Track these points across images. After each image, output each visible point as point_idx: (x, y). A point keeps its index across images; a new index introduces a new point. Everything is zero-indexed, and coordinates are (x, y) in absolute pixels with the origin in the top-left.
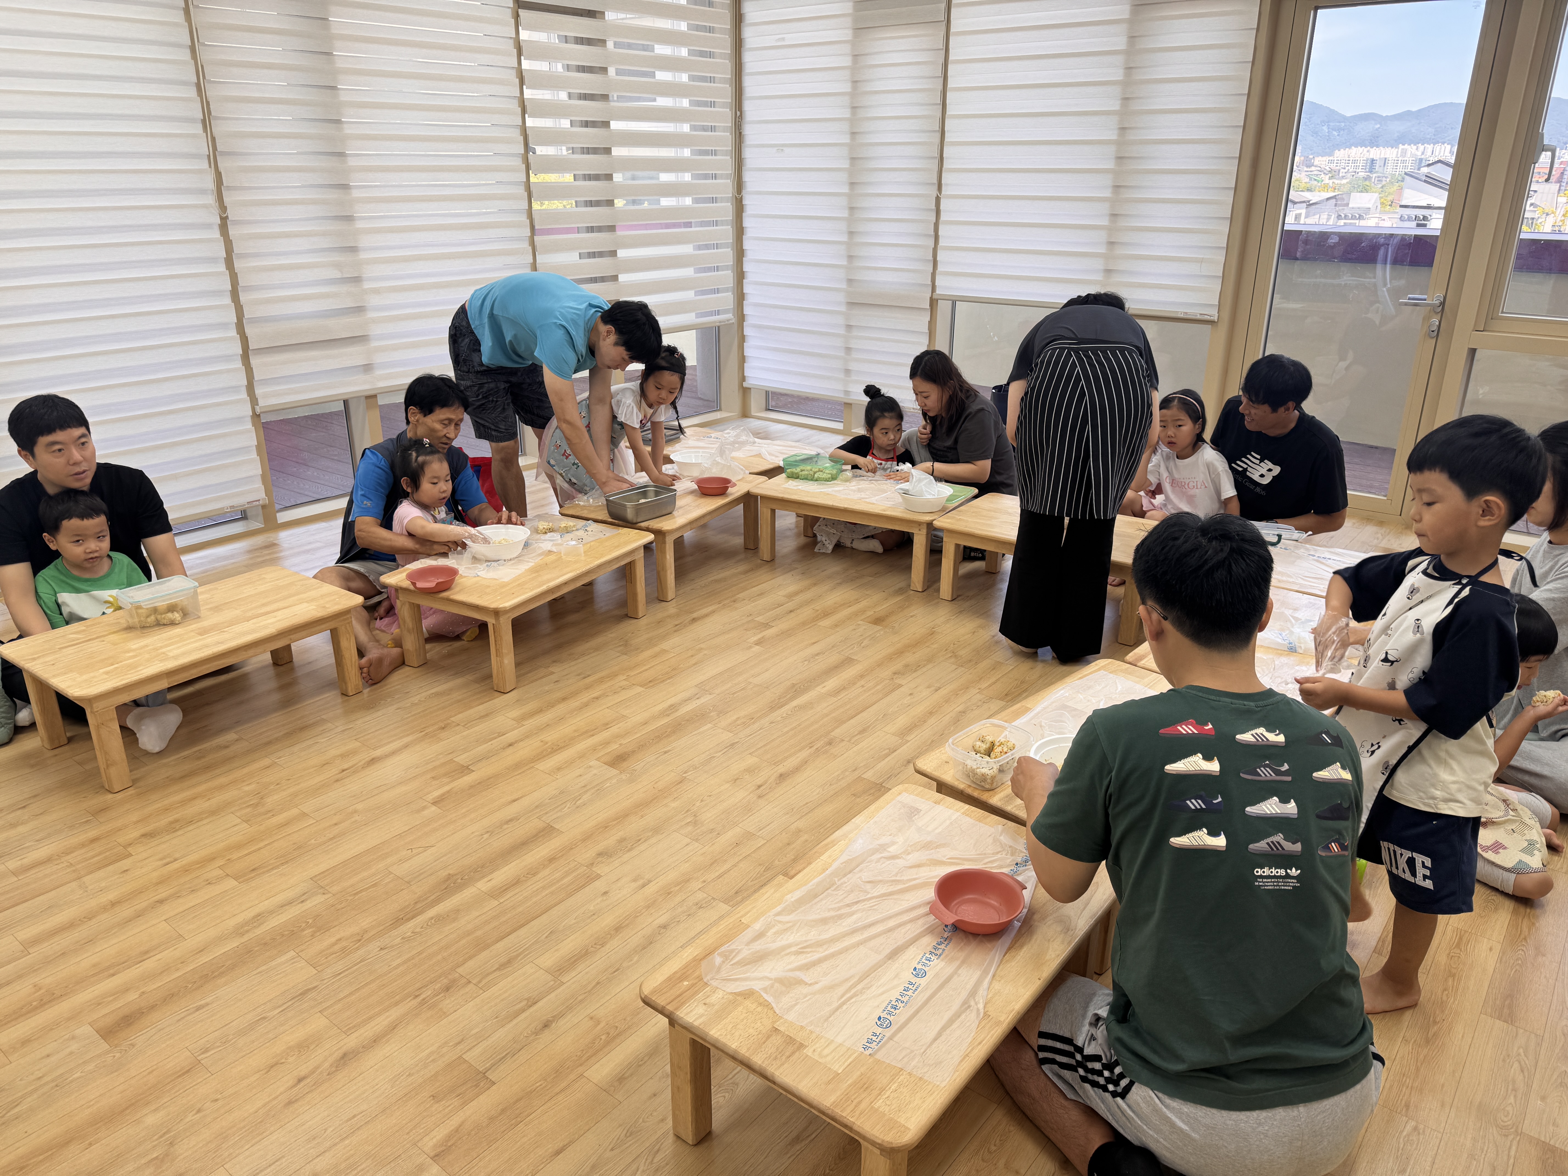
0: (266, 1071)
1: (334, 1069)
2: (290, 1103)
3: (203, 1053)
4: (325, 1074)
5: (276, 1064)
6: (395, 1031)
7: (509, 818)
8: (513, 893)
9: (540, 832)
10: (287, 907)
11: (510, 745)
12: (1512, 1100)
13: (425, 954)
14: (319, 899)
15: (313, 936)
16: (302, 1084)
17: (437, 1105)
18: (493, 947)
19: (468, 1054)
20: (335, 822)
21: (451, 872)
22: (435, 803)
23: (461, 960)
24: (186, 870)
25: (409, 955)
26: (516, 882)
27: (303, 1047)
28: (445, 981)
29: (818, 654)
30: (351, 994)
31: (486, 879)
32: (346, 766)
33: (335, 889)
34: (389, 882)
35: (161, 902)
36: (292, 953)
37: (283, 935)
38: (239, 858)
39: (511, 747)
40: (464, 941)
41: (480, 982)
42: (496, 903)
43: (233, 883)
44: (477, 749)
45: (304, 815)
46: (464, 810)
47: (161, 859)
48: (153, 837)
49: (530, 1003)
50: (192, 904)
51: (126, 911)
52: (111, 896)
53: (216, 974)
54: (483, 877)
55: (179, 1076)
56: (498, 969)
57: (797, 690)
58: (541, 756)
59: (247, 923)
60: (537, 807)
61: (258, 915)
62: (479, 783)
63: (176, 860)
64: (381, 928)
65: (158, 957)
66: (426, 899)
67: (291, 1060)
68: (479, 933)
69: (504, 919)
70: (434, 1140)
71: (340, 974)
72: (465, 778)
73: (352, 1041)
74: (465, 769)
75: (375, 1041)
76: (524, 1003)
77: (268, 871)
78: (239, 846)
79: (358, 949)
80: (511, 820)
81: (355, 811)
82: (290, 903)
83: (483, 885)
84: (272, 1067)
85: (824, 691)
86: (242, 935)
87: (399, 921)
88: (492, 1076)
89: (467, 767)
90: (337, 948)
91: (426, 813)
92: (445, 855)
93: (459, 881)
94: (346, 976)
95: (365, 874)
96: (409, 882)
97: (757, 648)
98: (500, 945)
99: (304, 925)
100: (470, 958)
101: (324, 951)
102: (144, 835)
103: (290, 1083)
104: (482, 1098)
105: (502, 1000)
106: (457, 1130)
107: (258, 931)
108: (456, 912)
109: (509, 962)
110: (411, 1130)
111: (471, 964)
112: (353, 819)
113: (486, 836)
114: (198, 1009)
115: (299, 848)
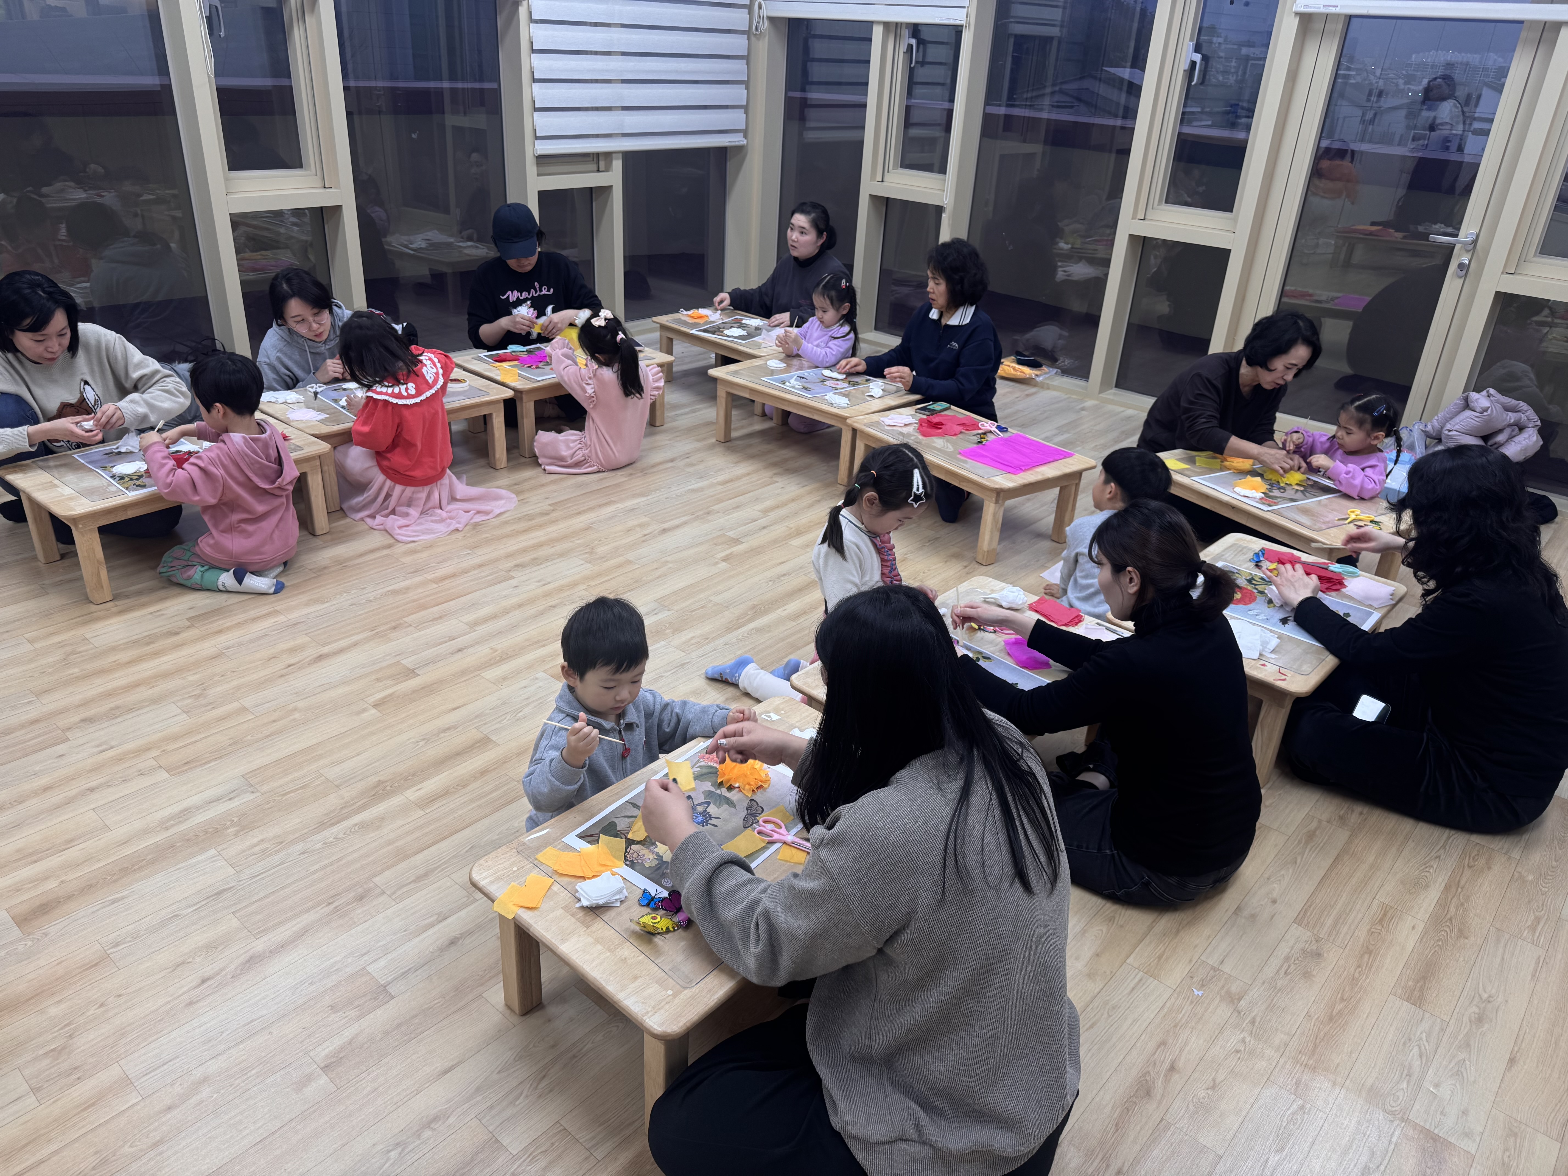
0: (171, 970)
1: (238, 972)
2: (190, 1004)
3: (112, 948)
4: (229, 977)
5: (183, 963)
6: (304, 937)
7: (447, 726)
8: (441, 804)
9: (476, 743)
10: (215, 804)
11: (459, 651)
12: (1404, 1085)
13: (344, 861)
14: (248, 797)
15: (236, 835)
16: (205, 985)
17: (333, 1016)
18: (412, 859)
19: (372, 966)
20: (273, 718)
21: (382, 778)
22: (375, 706)
23: (379, 869)
24: (120, 759)
25: (327, 862)
26: (445, 793)
27: (210, 947)
28: (360, 890)
29: (784, 575)
30: (265, 897)
31: (415, 788)
32: (292, 661)
33: (265, 788)
34: (319, 785)
35: (92, 790)
36: (213, 852)
37: (207, 833)
38: (174, 750)
39: (460, 653)
40: (385, 850)
41: (394, 893)
42: (422, 813)
43: (165, 775)
44: (426, 652)
45: (244, 710)
46: (403, 716)
47: (98, 746)
48: (92, 723)
49: (440, 919)
50: (121, 794)
51: (55, 797)
52: (44, 781)
53: (136, 867)
54: (413, 786)
55: (87, 969)
56: (414, 881)
57: (758, 610)
58: (489, 664)
59: (172, 818)
60: (477, 717)
61: (186, 810)
62: (423, 688)
63: (112, 748)
64: (305, 831)
65: (81, 846)
66: (353, 804)
67: (198, 959)
68: (400, 843)
69: (427, 830)
70: (327, 1050)
71: (257, 876)
72: (409, 682)
73: (260, 945)
74: (411, 673)
75: (282, 947)
76: (435, 917)
77: (201, 765)
78: (175, 738)
79: (278, 851)
80: (449, 729)
81: (295, 709)
82: (218, 799)
83: (412, 794)
84: (179, 965)
85: (784, 614)
86: (167, 829)
87: (322, 826)
88: (392, 990)
89: (413, 671)
90: (257, 849)
91: (365, 715)
92: (378, 761)
93: (388, 788)
94: (263, 879)
95: (296, 775)
96: (337, 786)
97: (723, 565)
98: (419, 858)
99: (229, 823)
100: (388, 868)
101: (244, 851)
102: (84, 720)
103: (194, 983)
104: (379, 1012)
105: (414, 913)
106: (350, 1043)
107: (183, 827)
108: (381, 819)
109: (426, 875)
110: (305, 1039)
111: (387, 874)
112: (292, 717)
113: (421, 743)
114: (114, 901)
115: (235, 743)
